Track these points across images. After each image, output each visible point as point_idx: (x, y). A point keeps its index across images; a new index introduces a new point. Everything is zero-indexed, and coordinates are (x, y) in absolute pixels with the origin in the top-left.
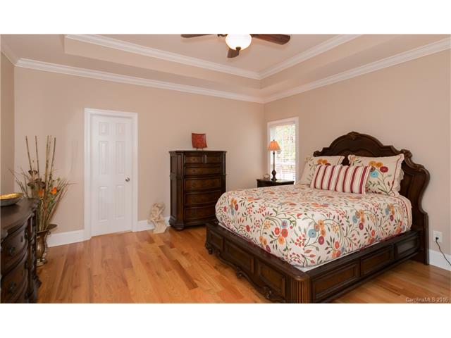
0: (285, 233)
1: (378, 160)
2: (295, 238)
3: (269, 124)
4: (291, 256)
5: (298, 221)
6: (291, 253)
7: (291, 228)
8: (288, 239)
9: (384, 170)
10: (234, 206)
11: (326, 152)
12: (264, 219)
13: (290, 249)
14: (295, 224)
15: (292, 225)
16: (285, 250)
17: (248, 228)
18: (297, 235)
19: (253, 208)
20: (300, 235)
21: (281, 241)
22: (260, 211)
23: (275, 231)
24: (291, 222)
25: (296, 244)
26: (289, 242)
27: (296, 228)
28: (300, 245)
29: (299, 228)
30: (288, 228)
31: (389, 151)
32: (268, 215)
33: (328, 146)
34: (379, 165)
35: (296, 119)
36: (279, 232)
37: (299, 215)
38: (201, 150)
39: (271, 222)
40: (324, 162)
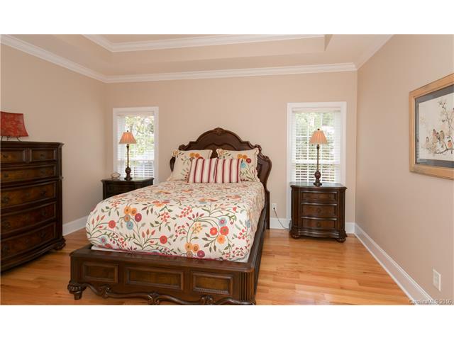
0: (225, 231)
1: (243, 153)
2: (237, 232)
3: (115, 110)
4: (234, 252)
5: (236, 214)
6: (234, 249)
7: (232, 223)
8: (230, 235)
9: (249, 161)
10: (133, 217)
11: (192, 146)
12: (190, 222)
13: (233, 245)
14: (235, 219)
15: (232, 220)
16: (226, 248)
17: (163, 240)
18: (240, 229)
19: (170, 214)
20: (242, 228)
21: (221, 240)
22: (184, 214)
23: (211, 232)
24: (230, 217)
25: (239, 238)
26: (231, 239)
27: (237, 222)
28: (244, 238)
29: (240, 221)
30: (228, 224)
31: (247, 146)
32: (197, 217)
33: (195, 140)
34: (245, 157)
35: (156, 109)
36: (216, 232)
37: (235, 209)
38: (16, 140)
39: (203, 223)
40: (197, 155)
